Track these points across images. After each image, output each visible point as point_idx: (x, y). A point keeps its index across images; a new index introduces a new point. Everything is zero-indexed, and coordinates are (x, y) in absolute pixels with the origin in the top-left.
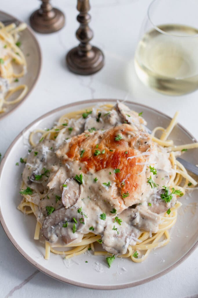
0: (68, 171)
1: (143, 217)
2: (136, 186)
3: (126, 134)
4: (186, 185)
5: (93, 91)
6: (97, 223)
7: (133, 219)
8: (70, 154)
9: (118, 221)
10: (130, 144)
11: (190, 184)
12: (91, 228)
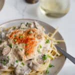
0: (8, 42)
1: (33, 64)
2: (33, 52)
3: (34, 32)
4: (55, 55)
5: (23, 16)
6: (14, 63)
7: (29, 64)
8: (11, 36)
9: (23, 64)
10: (34, 36)
11: (57, 55)
12: (12, 65)
